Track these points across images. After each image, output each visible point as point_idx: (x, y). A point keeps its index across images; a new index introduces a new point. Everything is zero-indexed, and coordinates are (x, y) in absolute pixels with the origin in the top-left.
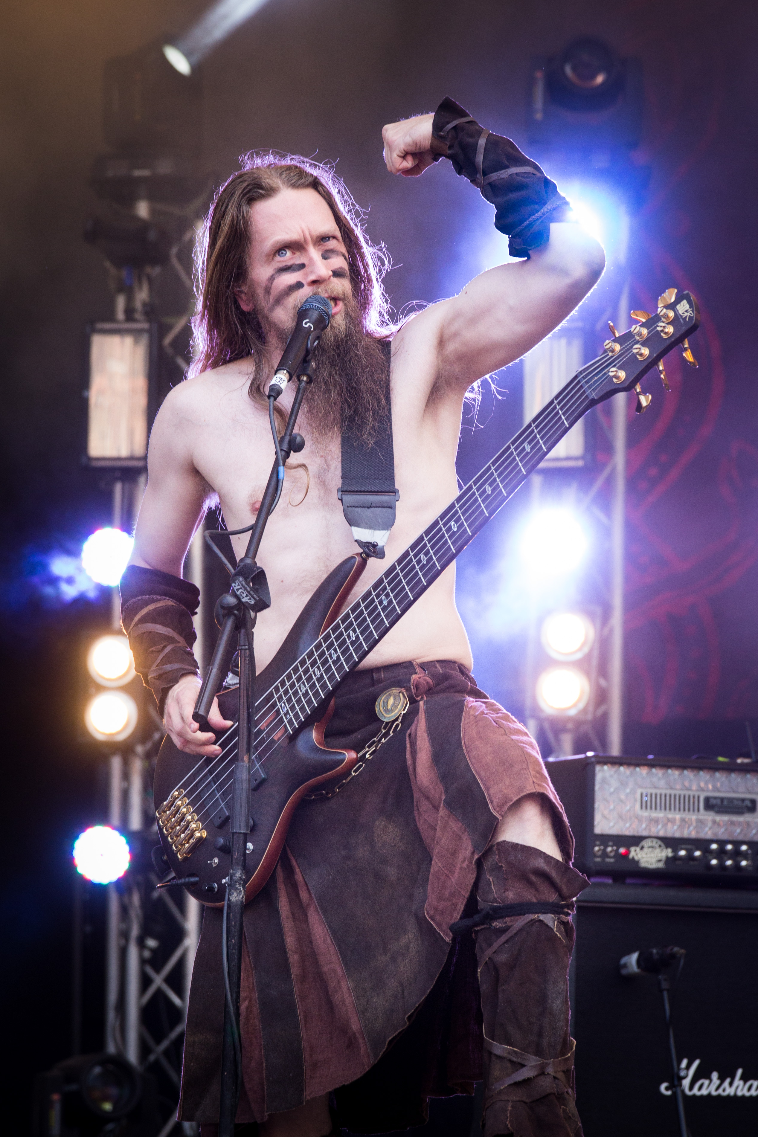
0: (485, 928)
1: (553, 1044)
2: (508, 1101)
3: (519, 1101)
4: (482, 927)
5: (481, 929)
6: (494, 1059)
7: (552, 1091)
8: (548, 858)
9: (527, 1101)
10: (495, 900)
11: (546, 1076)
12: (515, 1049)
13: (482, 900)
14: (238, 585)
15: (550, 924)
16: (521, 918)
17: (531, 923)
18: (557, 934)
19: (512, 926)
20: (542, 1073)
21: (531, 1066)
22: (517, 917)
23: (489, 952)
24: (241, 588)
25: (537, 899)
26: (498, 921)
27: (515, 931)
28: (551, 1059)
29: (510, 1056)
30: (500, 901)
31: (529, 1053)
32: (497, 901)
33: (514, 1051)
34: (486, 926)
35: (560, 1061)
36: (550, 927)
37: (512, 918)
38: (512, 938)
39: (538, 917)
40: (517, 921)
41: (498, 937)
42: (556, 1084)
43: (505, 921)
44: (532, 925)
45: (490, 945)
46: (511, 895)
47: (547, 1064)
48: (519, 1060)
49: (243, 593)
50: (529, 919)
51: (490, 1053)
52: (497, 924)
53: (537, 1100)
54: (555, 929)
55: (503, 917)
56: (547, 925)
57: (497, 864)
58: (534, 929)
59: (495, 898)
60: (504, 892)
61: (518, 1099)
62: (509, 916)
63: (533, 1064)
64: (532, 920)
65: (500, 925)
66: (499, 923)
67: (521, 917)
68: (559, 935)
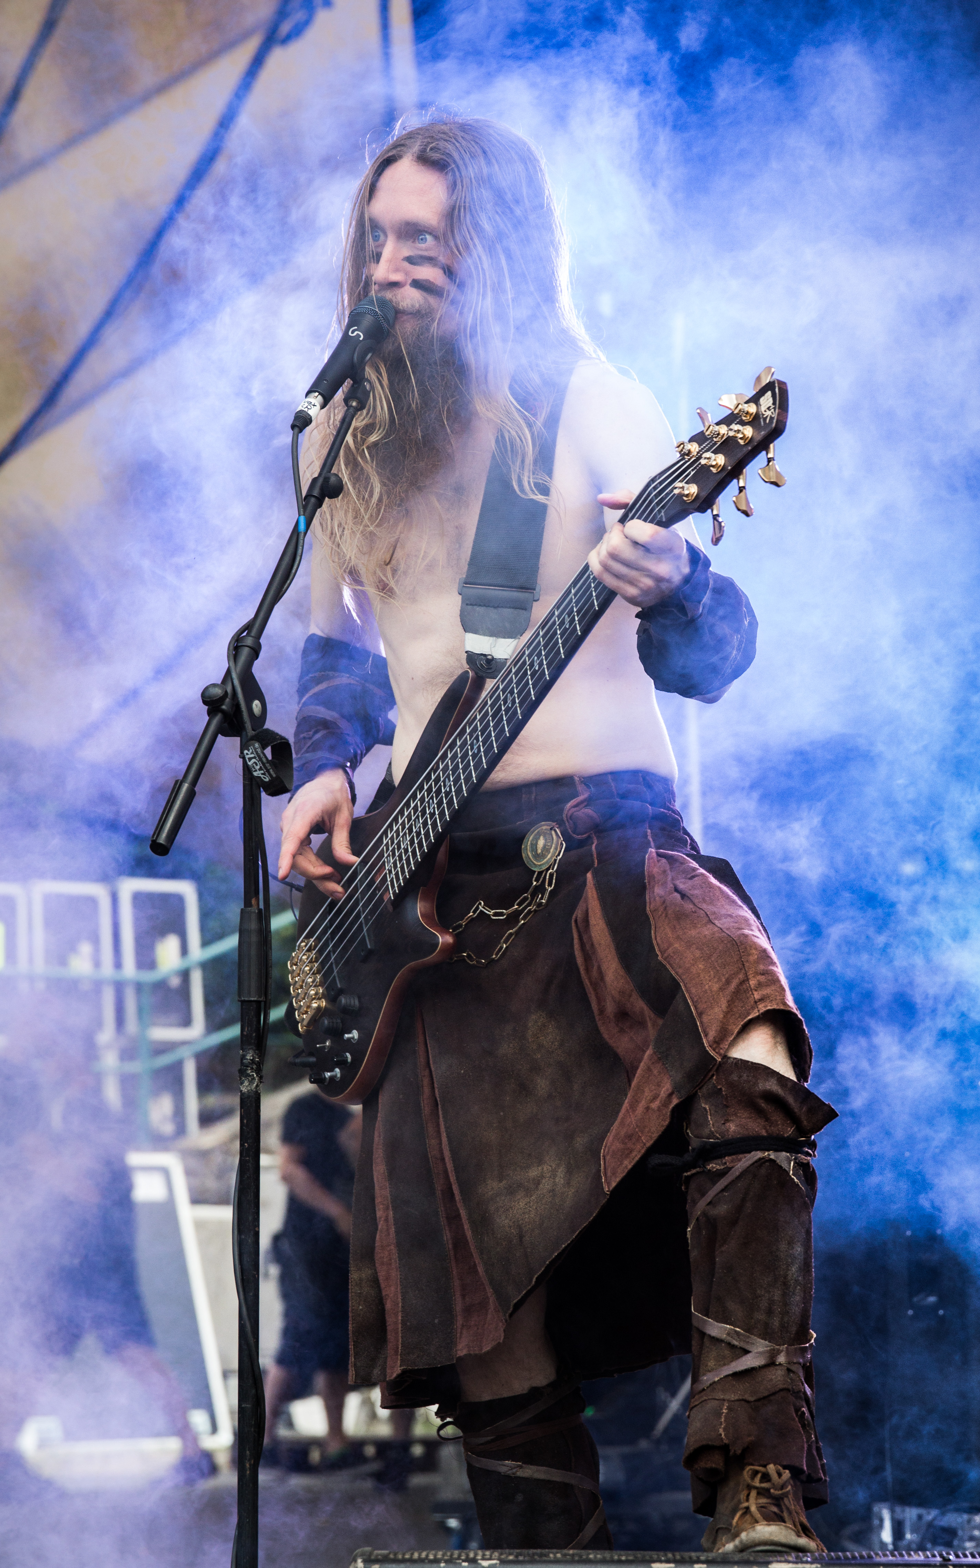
0: (698, 1173)
1: (786, 1325)
2: (724, 1400)
3: (738, 1400)
4: (694, 1171)
5: (693, 1175)
6: (707, 1341)
7: (785, 1386)
8: (781, 1079)
9: (751, 1399)
10: (711, 1135)
11: (777, 1367)
12: (737, 1329)
13: (695, 1136)
14: (252, 753)
15: (784, 1165)
16: (745, 1157)
17: (759, 1163)
18: (793, 1179)
19: (733, 1167)
20: (771, 1364)
21: (757, 1353)
22: (741, 1156)
23: (702, 1204)
24: (254, 758)
25: (767, 1131)
26: (716, 1161)
27: (737, 1174)
28: (784, 1345)
29: (729, 1339)
30: (718, 1135)
31: (755, 1335)
32: (715, 1136)
33: (736, 1331)
34: (698, 1169)
35: (796, 1349)
36: (785, 1169)
37: (734, 1157)
38: (732, 1183)
39: (769, 1155)
40: (740, 1160)
41: (714, 1183)
42: (791, 1379)
43: (724, 1161)
44: (761, 1166)
45: (703, 1194)
46: (732, 1127)
47: (779, 1352)
48: (742, 1345)
49: (257, 765)
50: (756, 1158)
51: (703, 1334)
52: (713, 1166)
53: (764, 1398)
54: (791, 1172)
55: (721, 1156)
56: (781, 1167)
57: (716, 1087)
58: (763, 1171)
59: (713, 1133)
60: (724, 1124)
61: (736, 1398)
62: (730, 1155)
63: (761, 1349)
64: (760, 1159)
65: (718, 1167)
66: (716, 1164)
67: (746, 1155)
68: (796, 1180)
